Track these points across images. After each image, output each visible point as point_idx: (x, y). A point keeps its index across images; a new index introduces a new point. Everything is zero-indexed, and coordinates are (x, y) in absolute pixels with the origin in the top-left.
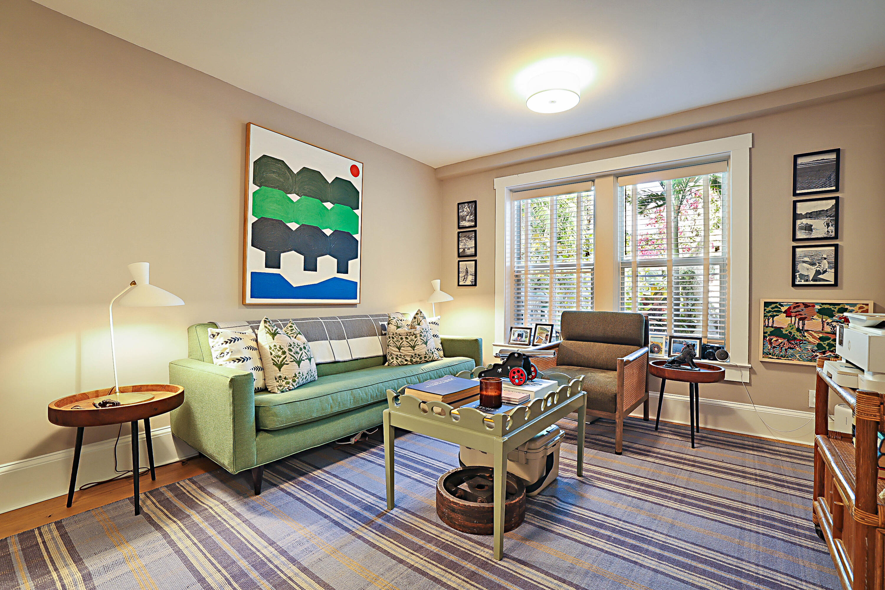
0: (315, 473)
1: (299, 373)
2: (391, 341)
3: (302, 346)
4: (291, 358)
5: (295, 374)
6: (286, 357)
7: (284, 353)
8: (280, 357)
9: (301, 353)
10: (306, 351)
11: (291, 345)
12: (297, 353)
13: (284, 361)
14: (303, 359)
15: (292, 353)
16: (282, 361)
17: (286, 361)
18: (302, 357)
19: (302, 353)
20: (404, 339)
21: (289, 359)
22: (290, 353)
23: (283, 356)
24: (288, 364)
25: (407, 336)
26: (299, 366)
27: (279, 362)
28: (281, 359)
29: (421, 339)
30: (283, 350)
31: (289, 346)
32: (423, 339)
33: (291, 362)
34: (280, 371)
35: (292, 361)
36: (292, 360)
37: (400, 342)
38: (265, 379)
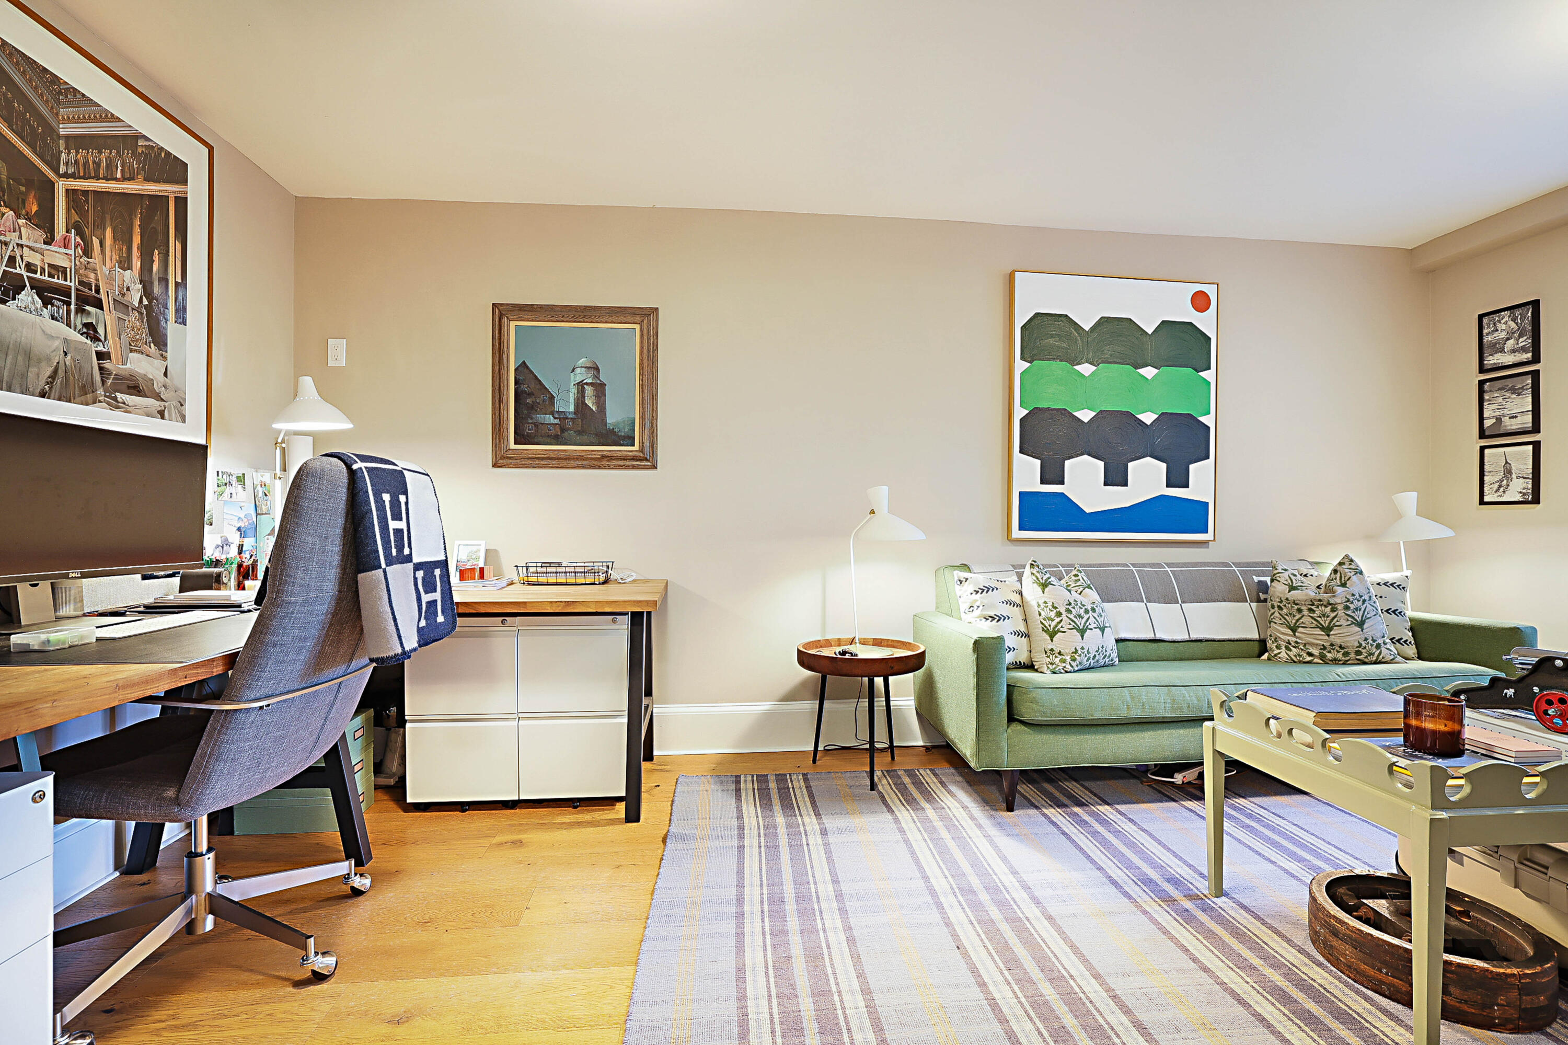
0: (1100, 808)
1: (1082, 648)
2: (1276, 614)
3: (1089, 608)
4: (1070, 624)
5: (1076, 648)
6: (1061, 621)
7: (1059, 614)
8: (1053, 620)
9: (1086, 617)
10: (1095, 615)
11: (1070, 604)
12: (1080, 616)
13: (1059, 626)
14: (1089, 627)
15: (1071, 616)
16: (1056, 626)
17: (1062, 627)
18: (1088, 624)
19: (1089, 618)
20: (1306, 612)
21: (1066, 624)
22: (1069, 615)
23: (1058, 620)
24: (1065, 632)
25: (1313, 607)
26: (1082, 637)
27: (1052, 627)
28: (1053, 624)
29: (1347, 615)
30: (1058, 610)
31: (1067, 605)
32: (1353, 614)
33: (1070, 629)
34: (1052, 641)
35: (1072, 629)
36: (1071, 627)
37: (1297, 618)
38: (1030, 652)
